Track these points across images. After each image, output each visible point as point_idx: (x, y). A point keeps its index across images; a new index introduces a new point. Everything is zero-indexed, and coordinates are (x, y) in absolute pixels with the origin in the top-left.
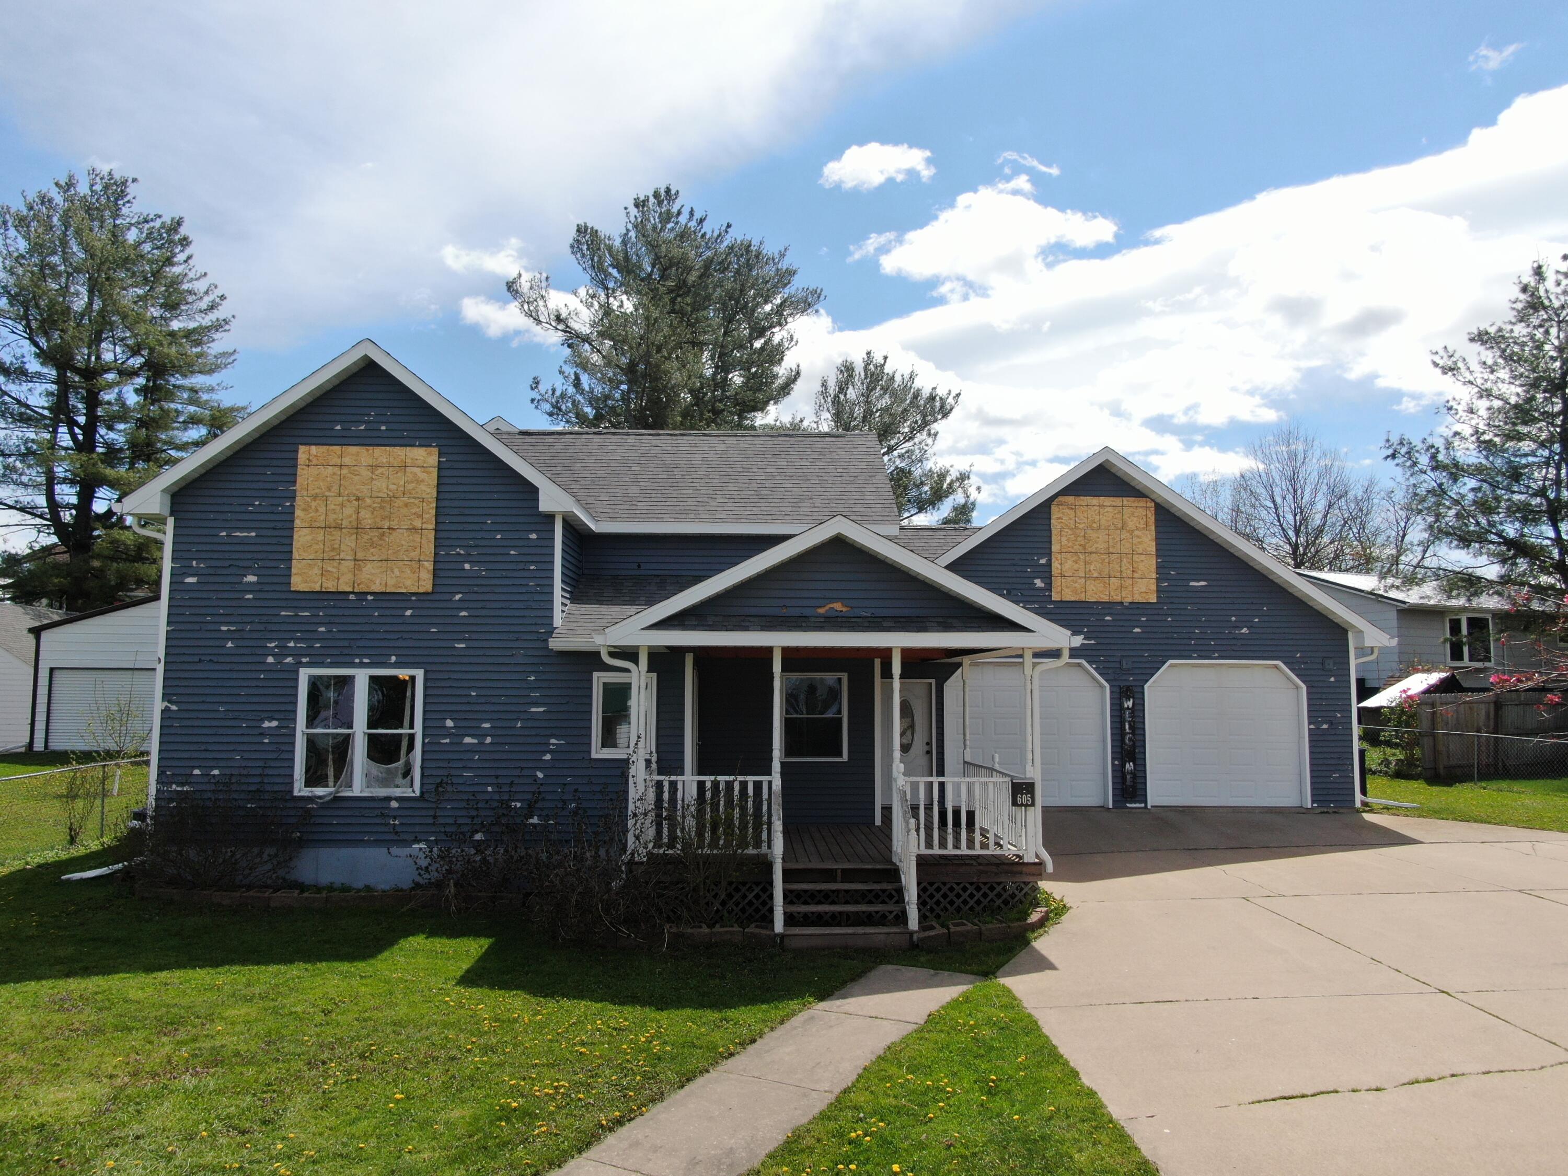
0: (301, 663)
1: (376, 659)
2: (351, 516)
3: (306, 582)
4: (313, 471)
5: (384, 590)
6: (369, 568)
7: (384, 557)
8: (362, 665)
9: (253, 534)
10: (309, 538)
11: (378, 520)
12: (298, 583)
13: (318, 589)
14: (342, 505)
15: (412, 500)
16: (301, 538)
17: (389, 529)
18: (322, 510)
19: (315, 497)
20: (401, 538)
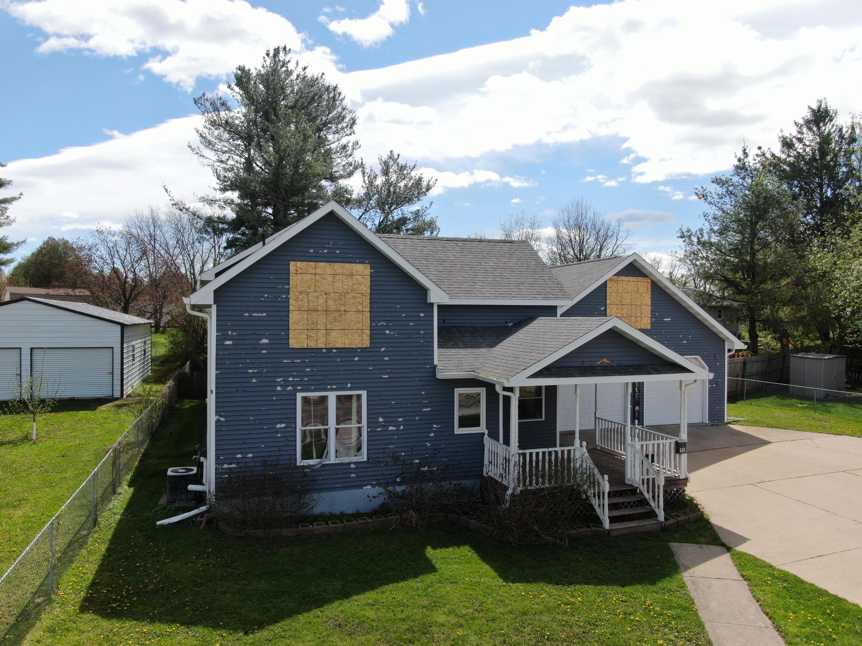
0: (297, 389)
1: (341, 386)
2: (322, 304)
3: (298, 343)
4: (299, 277)
5: (343, 346)
6: (334, 334)
7: (343, 328)
8: (332, 390)
9: (265, 314)
10: (299, 317)
11: (338, 306)
12: (293, 343)
13: (306, 347)
14: (317, 298)
15: (357, 295)
16: (294, 317)
17: (345, 311)
18: (306, 300)
19: (301, 293)
20: (351, 316)
